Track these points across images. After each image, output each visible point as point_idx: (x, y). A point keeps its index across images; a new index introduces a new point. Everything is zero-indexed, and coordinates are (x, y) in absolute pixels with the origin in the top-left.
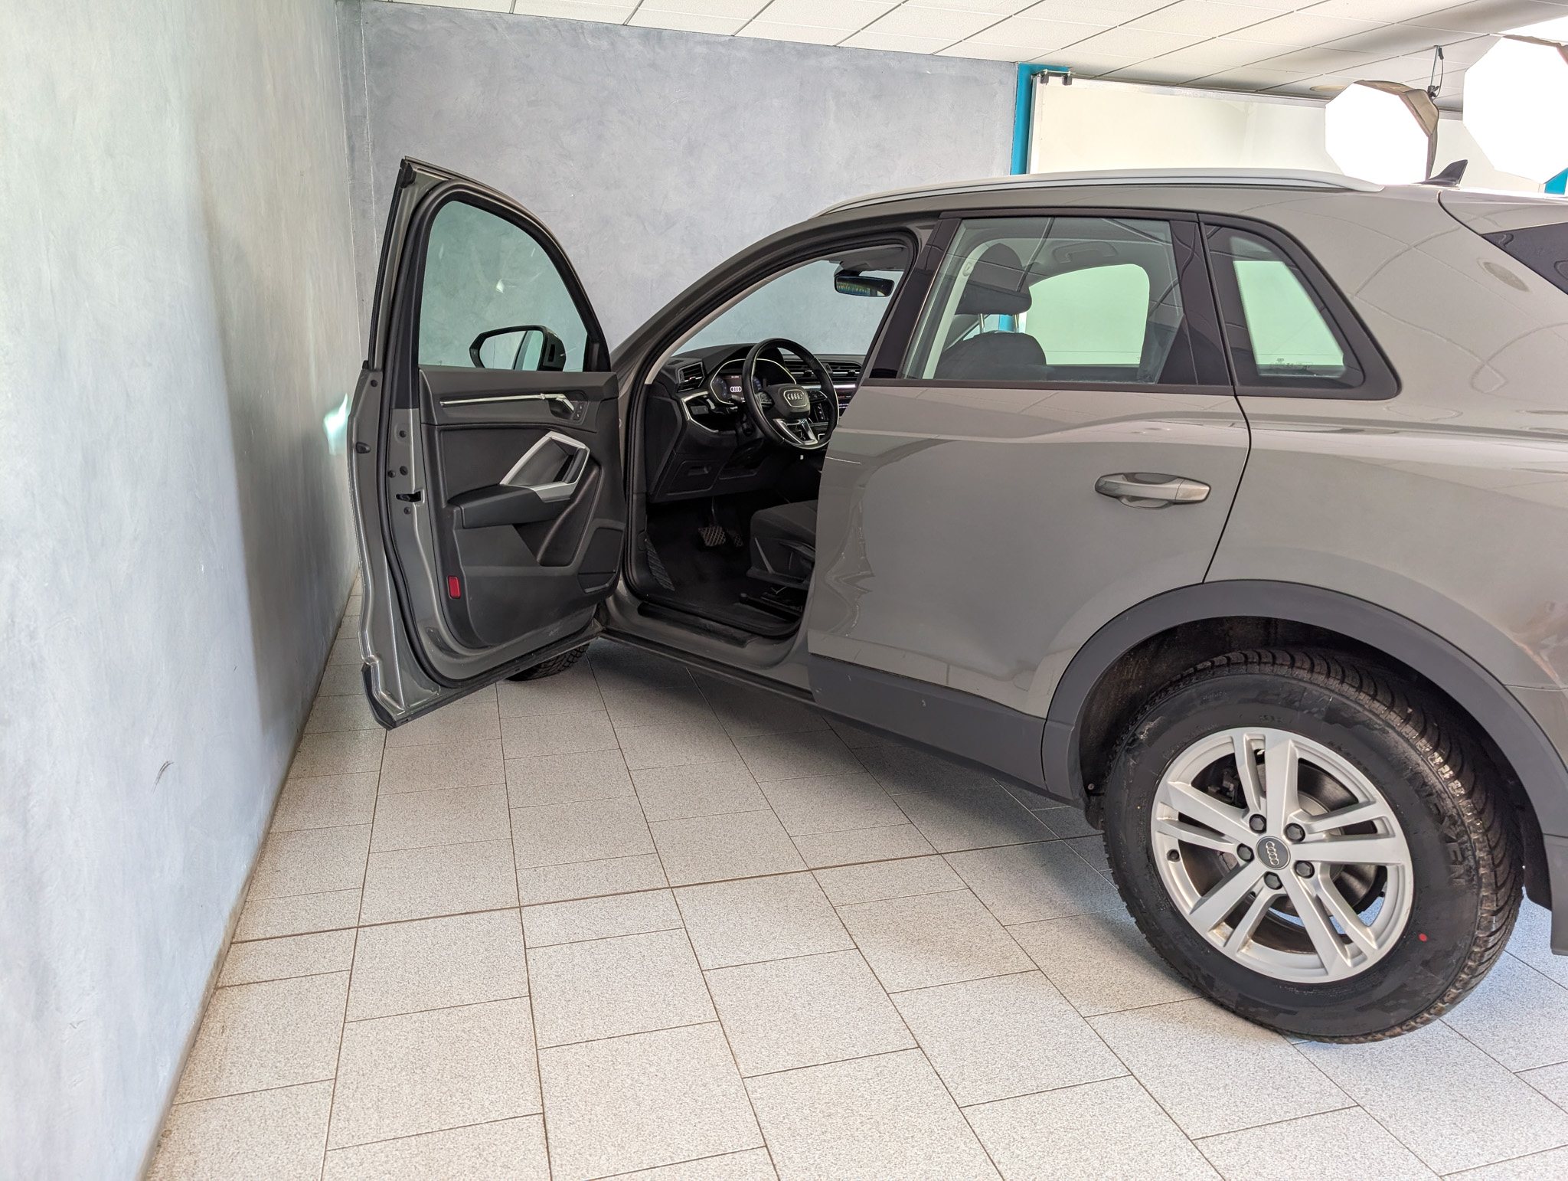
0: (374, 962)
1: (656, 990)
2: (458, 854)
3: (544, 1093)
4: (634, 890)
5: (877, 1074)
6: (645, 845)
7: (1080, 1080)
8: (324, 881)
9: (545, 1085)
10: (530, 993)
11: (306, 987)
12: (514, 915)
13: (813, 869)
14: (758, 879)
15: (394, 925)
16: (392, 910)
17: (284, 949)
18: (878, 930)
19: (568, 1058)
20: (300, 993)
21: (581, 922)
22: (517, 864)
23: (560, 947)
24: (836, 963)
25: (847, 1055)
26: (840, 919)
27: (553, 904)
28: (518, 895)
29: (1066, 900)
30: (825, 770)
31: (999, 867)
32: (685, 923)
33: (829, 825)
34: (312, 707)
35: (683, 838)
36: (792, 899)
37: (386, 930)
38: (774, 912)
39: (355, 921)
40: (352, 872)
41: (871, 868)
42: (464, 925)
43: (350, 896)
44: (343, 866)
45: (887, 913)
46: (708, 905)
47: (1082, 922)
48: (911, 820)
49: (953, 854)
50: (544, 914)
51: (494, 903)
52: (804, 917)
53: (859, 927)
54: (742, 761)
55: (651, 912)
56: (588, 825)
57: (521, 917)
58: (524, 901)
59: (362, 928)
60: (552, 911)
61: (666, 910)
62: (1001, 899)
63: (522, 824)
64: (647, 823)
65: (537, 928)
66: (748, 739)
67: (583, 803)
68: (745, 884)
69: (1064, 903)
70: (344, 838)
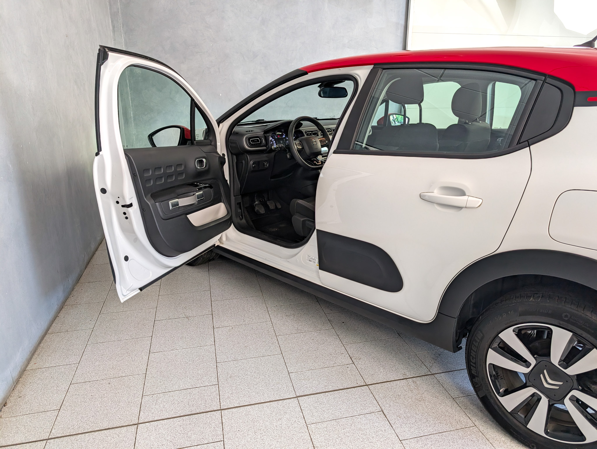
2: (116, 384)
4: (201, 412)
6: (213, 379)
8: (41, 404)
12: (133, 430)
13: (299, 397)
14: (268, 403)
15: (67, 438)
16: (70, 426)
18: (330, 443)
21: (167, 436)
22: (144, 392)
26: (310, 434)
27: (156, 422)
28: (139, 415)
29: (436, 420)
30: (312, 328)
31: (398, 395)
32: (224, 437)
33: (310, 365)
34: (73, 289)
35: (233, 374)
36: (285, 418)
37: (62, 441)
38: (274, 429)
39: (47, 434)
40: (58, 397)
41: (330, 395)
42: (104, 438)
43: (51, 416)
44: (54, 393)
45: (336, 430)
46: (239, 423)
47: (445, 438)
48: (353, 361)
49: (374, 385)
50: (149, 429)
51: (125, 421)
52: (290, 432)
53: (320, 441)
54: (271, 322)
55: (207, 428)
56: (186, 365)
57: (137, 431)
58: (141, 419)
59: (49, 440)
60: (154, 427)
61: (215, 426)
62: (399, 419)
63: (153, 363)
64: (217, 363)
65: (143, 441)
66: (276, 308)
67: (187, 349)
68: (261, 408)
69: (435, 422)
70: (61, 374)
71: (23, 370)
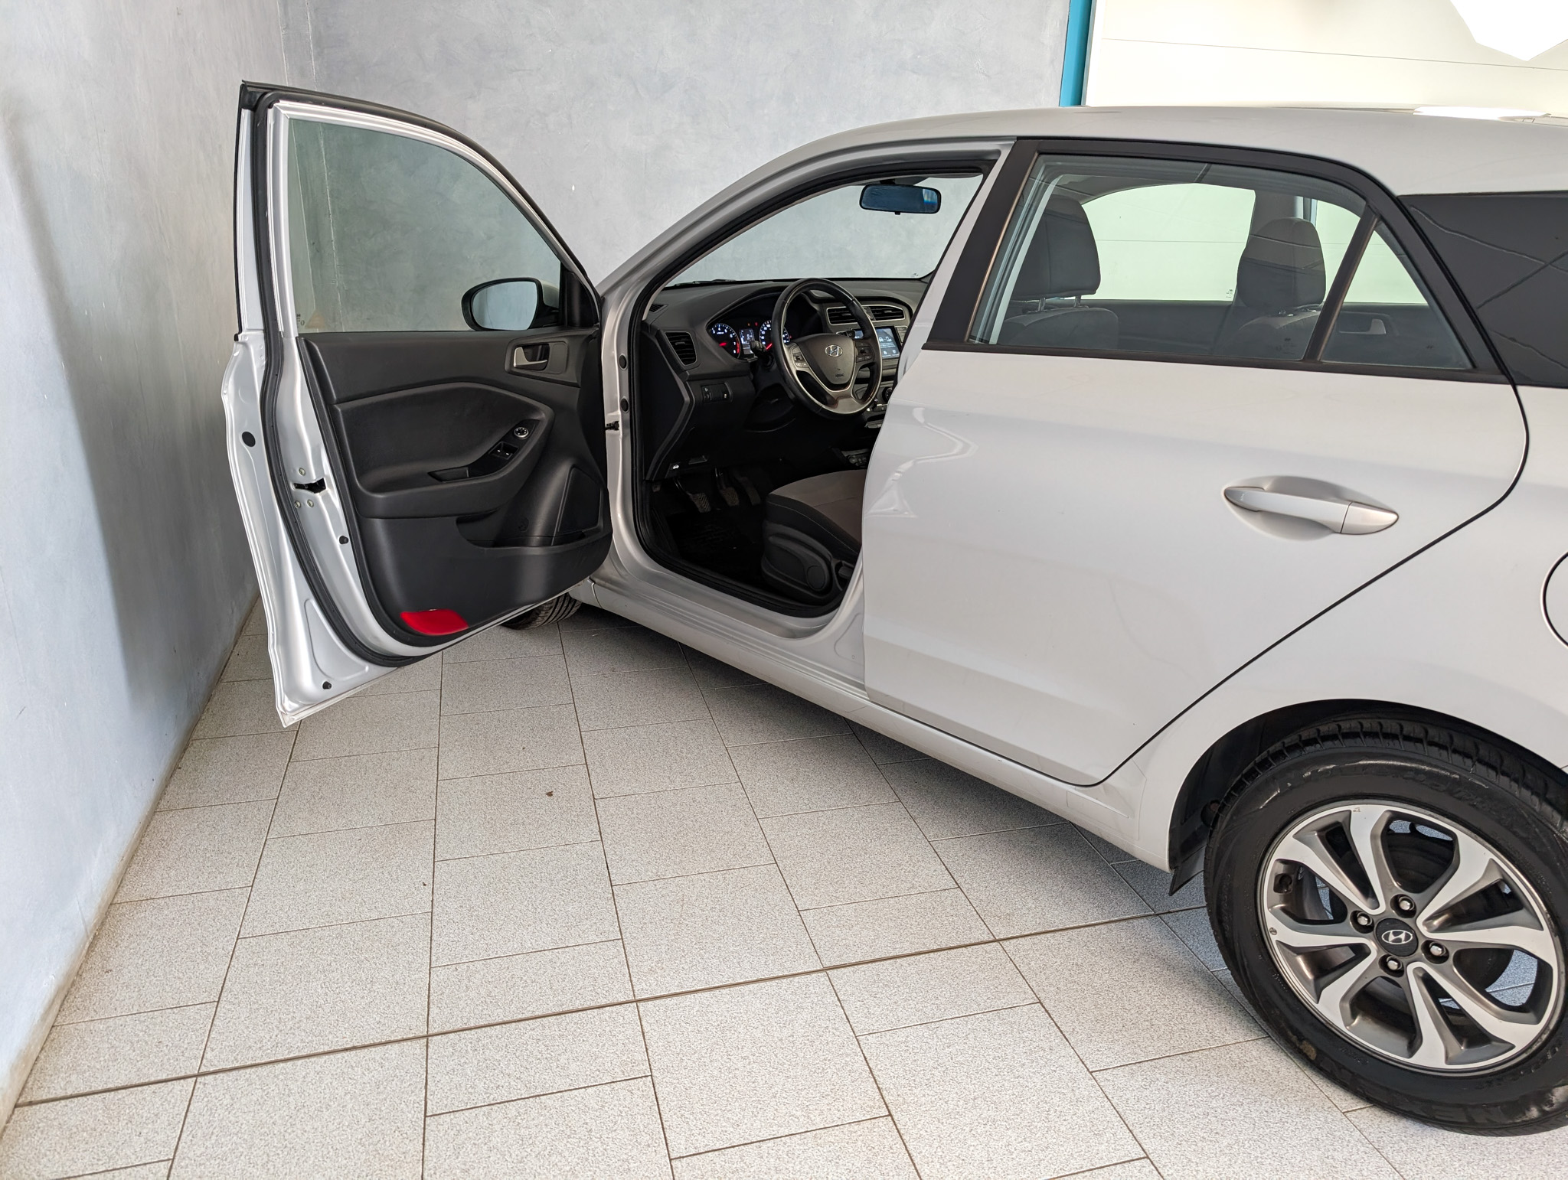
0: (208, 1144)
2: (356, 939)
4: (586, 1006)
6: (606, 926)
8: (168, 989)
12: (418, 1051)
13: (829, 969)
14: (756, 985)
15: (248, 1071)
16: (251, 1043)
18: (917, 1080)
21: (508, 1066)
22: (434, 958)
23: (473, 1113)
24: (859, 1143)
26: (865, 1059)
27: (473, 1032)
28: (428, 1015)
29: (1172, 1023)
30: (845, 799)
31: (1077, 965)
32: (652, 1067)
33: (851, 891)
34: (209, 698)
35: (657, 914)
36: (800, 1022)
37: (237, 1079)
38: (775, 1046)
39: (195, 1063)
40: (208, 972)
41: (907, 965)
42: (346, 1070)
43: (198, 1017)
44: (198, 961)
45: (930, 1048)
46: (685, 1033)
47: (1198, 1065)
48: (958, 882)
49: (1015, 940)
50: (459, 1049)
51: (393, 1029)
52: (816, 1055)
53: (892, 1074)
54: (740, 784)
55: (607, 1045)
56: (534, 891)
57: (427, 1054)
58: (435, 1025)
59: (203, 1078)
60: (471, 1043)
61: (627, 1042)
62: (1083, 1021)
63: (448, 887)
64: (612, 886)
65: (447, 1077)
66: (749, 749)
67: (531, 853)
68: (737, 996)
69: (1170, 1028)
70: (209, 912)
71: (108, 902)
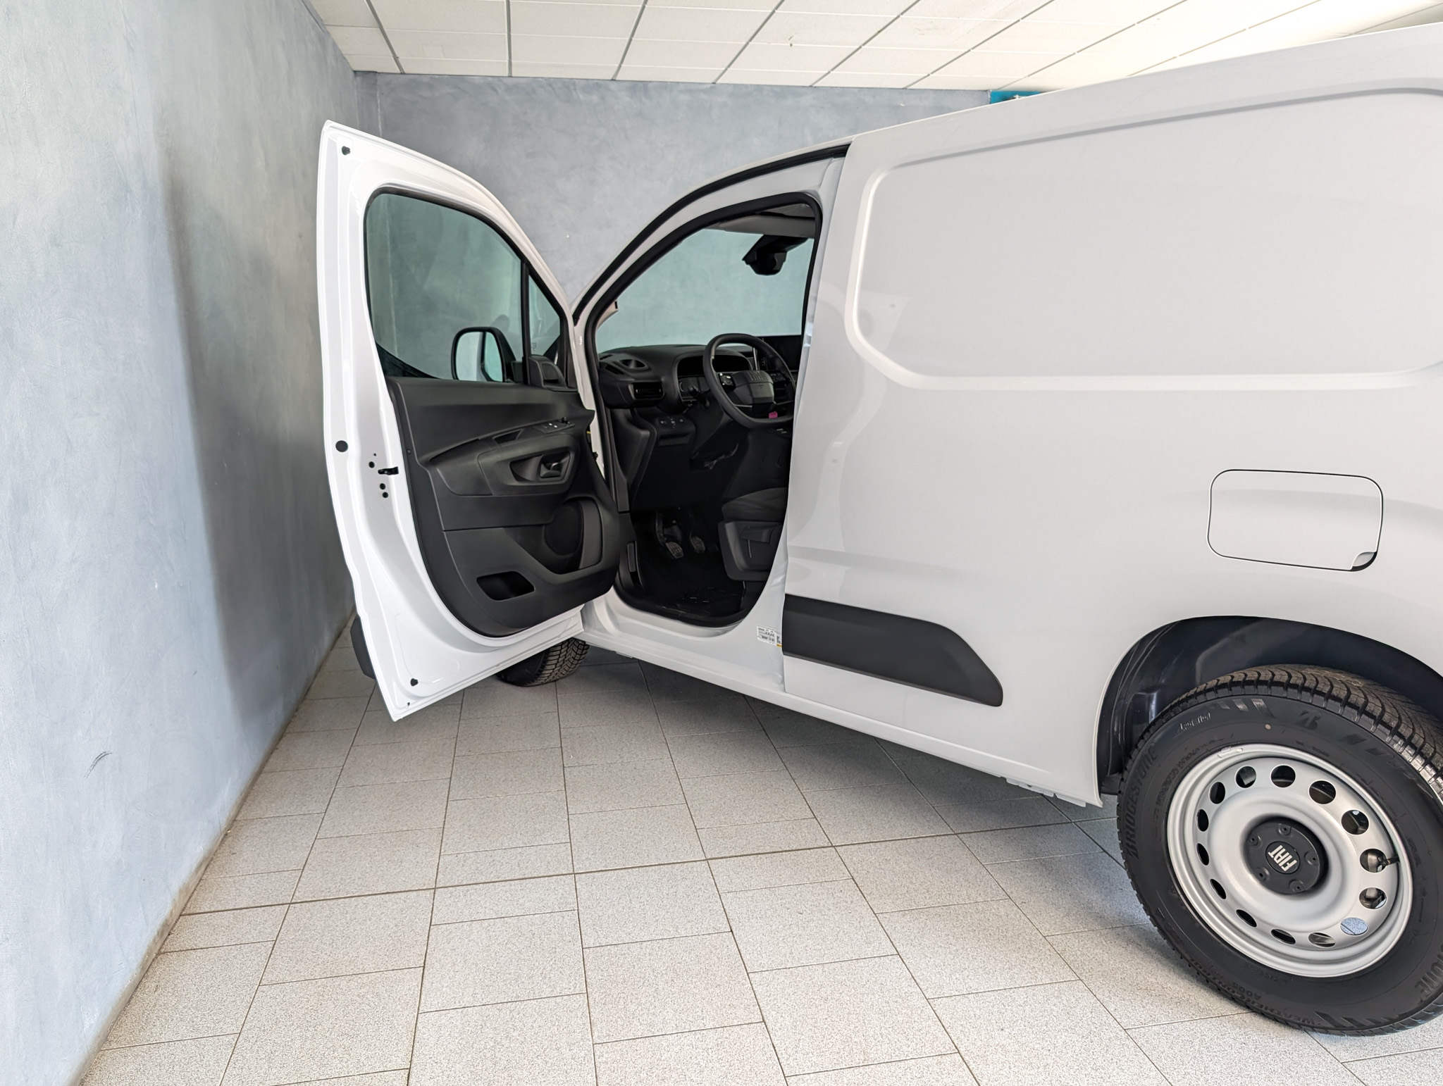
0: (297, 934)
1: (537, 964)
3: (415, 1051)
4: (540, 875)
5: (718, 1045)
6: (561, 835)
7: (907, 1056)
8: (271, 863)
9: (417, 1044)
10: (424, 964)
11: (234, 954)
12: (428, 895)
13: (710, 859)
14: (656, 867)
15: (321, 902)
16: (323, 889)
17: (223, 921)
18: (755, 915)
19: (444, 1021)
20: (228, 959)
21: (485, 903)
22: (442, 851)
23: (461, 924)
24: (707, 943)
25: (694, 1026)
26: (723, 904)
27: (465, 887)
28: (436, 878)
31: (886, 859)
32: (579, 906)
36: (683, 886)
37: (315, 906)
39: (289, 898)
40: (297, 855)
41: (765, 858)
43: (290, 877)
44: (290, 849)
45: (768, 900)
46: (604, 890)
48: (815, 815)
49: (846, 846)
50: (454, 895)
51: (413, 884)
52: (690, 902)
53: (739, 913)
54: (670, 759)
55: (551, 895)
56: (514, 817)
57: (434, 896)
58: (440, 883)
59: (294, 905)
60: (462, 891)
61: (565, 893)
62: (880, 889)
63: (455, 814)
64: (568, 815)
65: (446, 908)
66: (682, 739)
67: (515, 797)
68: (642, 872)
70: (298, 825)
71: (234, 819)
